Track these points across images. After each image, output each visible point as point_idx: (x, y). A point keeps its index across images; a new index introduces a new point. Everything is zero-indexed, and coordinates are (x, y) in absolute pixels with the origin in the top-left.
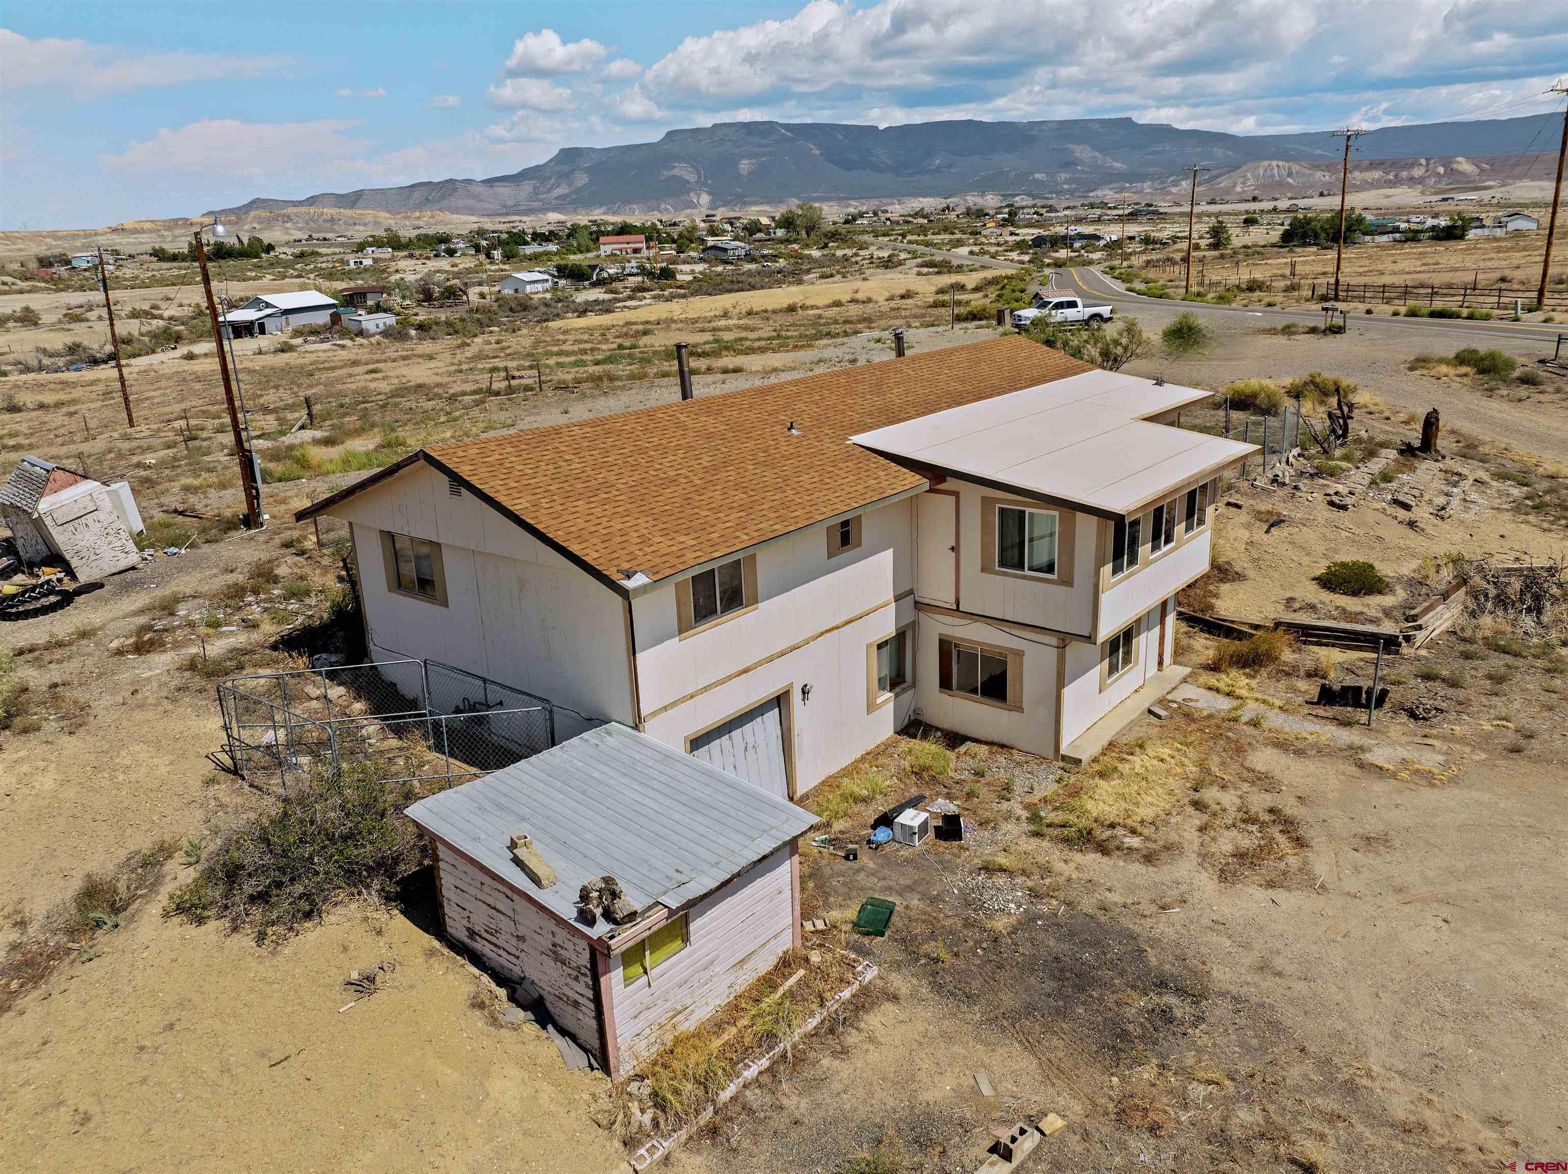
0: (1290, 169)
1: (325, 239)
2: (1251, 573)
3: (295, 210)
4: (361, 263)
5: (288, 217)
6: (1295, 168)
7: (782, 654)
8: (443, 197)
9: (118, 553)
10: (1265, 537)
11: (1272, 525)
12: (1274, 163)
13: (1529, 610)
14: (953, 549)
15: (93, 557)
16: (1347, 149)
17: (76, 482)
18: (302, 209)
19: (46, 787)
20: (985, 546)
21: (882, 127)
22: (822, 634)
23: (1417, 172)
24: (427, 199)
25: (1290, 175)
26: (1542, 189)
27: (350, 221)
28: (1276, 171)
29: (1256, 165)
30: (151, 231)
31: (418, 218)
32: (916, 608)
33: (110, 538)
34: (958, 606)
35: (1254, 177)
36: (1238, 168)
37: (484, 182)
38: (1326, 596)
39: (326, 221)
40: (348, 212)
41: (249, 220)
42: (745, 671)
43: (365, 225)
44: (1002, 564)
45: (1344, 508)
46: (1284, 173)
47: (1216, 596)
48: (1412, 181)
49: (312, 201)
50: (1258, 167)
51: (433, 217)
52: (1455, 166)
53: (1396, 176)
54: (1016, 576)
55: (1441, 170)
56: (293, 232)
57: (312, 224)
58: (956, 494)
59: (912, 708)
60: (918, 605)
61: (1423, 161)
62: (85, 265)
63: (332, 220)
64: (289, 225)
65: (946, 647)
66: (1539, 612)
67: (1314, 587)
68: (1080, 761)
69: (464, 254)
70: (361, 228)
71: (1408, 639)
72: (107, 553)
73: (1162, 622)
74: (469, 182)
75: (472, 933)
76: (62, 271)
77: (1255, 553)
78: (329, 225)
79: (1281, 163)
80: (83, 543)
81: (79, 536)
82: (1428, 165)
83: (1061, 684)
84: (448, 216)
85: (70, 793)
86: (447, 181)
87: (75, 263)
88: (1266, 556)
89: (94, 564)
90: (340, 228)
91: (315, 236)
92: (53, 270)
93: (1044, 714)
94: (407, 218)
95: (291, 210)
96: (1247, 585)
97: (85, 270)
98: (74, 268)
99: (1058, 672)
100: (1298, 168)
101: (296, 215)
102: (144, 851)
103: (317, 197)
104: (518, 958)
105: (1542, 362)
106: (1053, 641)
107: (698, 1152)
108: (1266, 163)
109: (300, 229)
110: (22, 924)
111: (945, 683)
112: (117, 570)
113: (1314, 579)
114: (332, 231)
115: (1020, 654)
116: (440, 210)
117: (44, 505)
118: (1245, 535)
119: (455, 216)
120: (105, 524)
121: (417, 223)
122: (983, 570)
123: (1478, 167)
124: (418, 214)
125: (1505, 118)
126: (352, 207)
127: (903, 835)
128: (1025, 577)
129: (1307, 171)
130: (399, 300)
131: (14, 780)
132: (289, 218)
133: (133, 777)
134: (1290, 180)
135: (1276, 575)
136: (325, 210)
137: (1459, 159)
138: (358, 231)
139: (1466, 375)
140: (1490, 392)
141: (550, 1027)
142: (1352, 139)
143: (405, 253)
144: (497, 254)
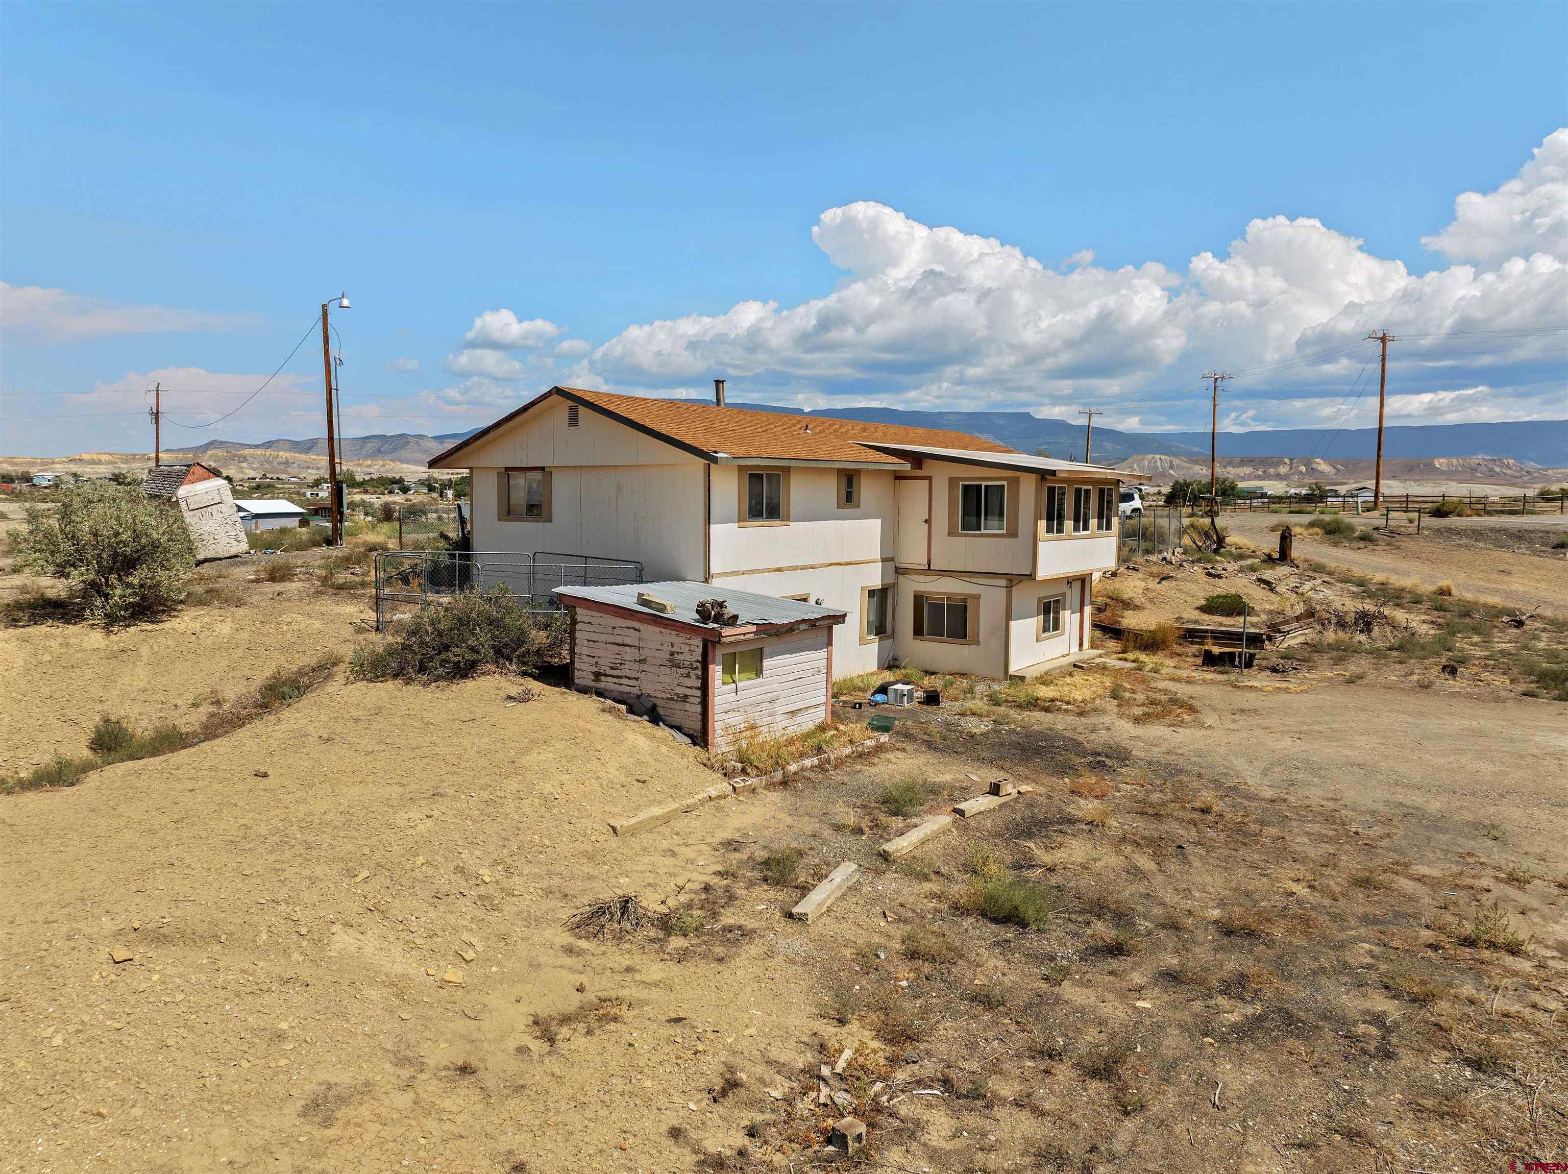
0: (1171, 462)
1: (278, 478)
2: (1148, 606)
3: (252, 451)
4: (317, 495)
5: (244, 457)
6: (1176, 461)
7: (804, 568)
8: (395, 449)
9: (232, 541)
10: (1158, 586)
11: (1163, 579)
12: (1157, 456)
13: (1362, 631)
14: (926, 521)
15: (212, 541)
16: (1215, 389)
17: (209, 478)
18: (259, 452)
19: (224, 631)
20: (951, 515)
21: (807, 409)
22: (831, 565)
23: (1283, 470)
24: (379, 451)
25: (1172, 467)
26: (1390, 487)
27: (305, 465)
28: (1159, 464)
29: (1141, 457)
30: (109, 463)
31: (369, 466)
32: (896, 572)
33: (228, 527)
34: (929, 565)
35: (1139, 468)
36: (1125, 460)
37: (435, 438)
38: (1206, 617)
39: (279, 463)
40: (304, 457)
41: (206, 458)
42: (779, 570)
43: (318, 469)
44: (963, 528)
45: (1219, 576)
46: (1167, 466)
47: (1122, 617)
48: (1278, 477)
49: (268, 445)
50: (1143, 460)
51: (383, 466)
52: (1314, 466)
53: (1264, 472)
54: (974, 536)
55: (1303, 469)
56: (247, 471)
57: (266, 466)
58: (929, 478)
59: (891, 655)
60: (898, 571)
61: (1287, 461)
62: (46, 483)
63: (286, 463)
64: (244, 465)
65: (919, 599)
66: (1370, 631)
67: (1197, 612)
68: (1024, 677)
69: (416, 492)
70: (314, 472)
71: (1270, 639)
72: (224, 540)
73: (1082, 611)
74: (420, 436)
75: (597, 676)
76: (24, 486)
77: (1150, 595)
78: (282, 467)
79: (1163, 457)
80: (207, 528)
81: (204, 522)
82: (1291, 464)
83: (1009, 617)
84: (399, 466)
85: (245, 635)
86: (400, 435)
87: (35, 481)
88: (1159, 596)
89: (211, 547)
90: (293, 470)
91: (268, 475)
92: (14, 486)
93: (996, 644)
94: (360, 465)
95: (247, 451)
96: (1146, 612)
97: (46, 488)
98: (34, 485)
99: (1007, 607)
100: (1178, 462)
101: (253, 456)
102: (312, 664)
103: (273, 442)
104: (637, 679)
105: (1377, 529)
106: (1003, 583)
107: (774, 791)
108: (1150, 456)
109: (254, 470)
110: (218, 703)
111: (918, 631)
112: (228, 555)
113: (1197, 608)
114: (286, 472)
115: (977, 597)
116: (391, 460)
117: (182, 491)
118: (1143, 584)
119: (405, 466)
120: (226, 515)
121: (368, 470)
122: (950, 534)
123: (1334, 468)
124: (369, 462)
125: (1353, 428)
126: (307, 453)
127: (895, 697)
128: (982, 536)
129: (1186, 465)
130: (362, 517)
131: (198, 626)
132: (245, 459)
133: (296, 628)
134: (1171, 471)
135: (1167, 607)
136: (280, 454)
137: (1318, 460)
138: (310, 474)
139: (1317, 534)
140: (1336, 544)
141: (661, 724)
142: (1219, 380)
143: (361, 490)
144: (450, 493)
